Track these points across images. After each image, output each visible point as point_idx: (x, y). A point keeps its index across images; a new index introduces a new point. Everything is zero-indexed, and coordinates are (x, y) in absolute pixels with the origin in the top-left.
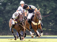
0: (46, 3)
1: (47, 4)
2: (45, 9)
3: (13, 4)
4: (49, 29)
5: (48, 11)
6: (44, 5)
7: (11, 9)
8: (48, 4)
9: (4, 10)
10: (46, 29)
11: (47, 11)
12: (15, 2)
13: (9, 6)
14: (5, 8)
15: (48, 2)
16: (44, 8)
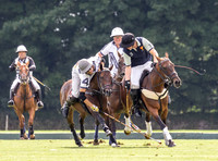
0: (200, 28)
1: (203, 31)
2: (198, 46)
3: (95, 29)
4: (210, 108)
5: (207, 53)
6: (193, 32)
7: (90, 47)
8: (207, 30)
9: (68, 50)
10: (199, 110)
11: (202, 51)
12: (102, 25)
13: (84, 37)
14: (70, 44)
15: (207, 23)
16: (194, 42)
